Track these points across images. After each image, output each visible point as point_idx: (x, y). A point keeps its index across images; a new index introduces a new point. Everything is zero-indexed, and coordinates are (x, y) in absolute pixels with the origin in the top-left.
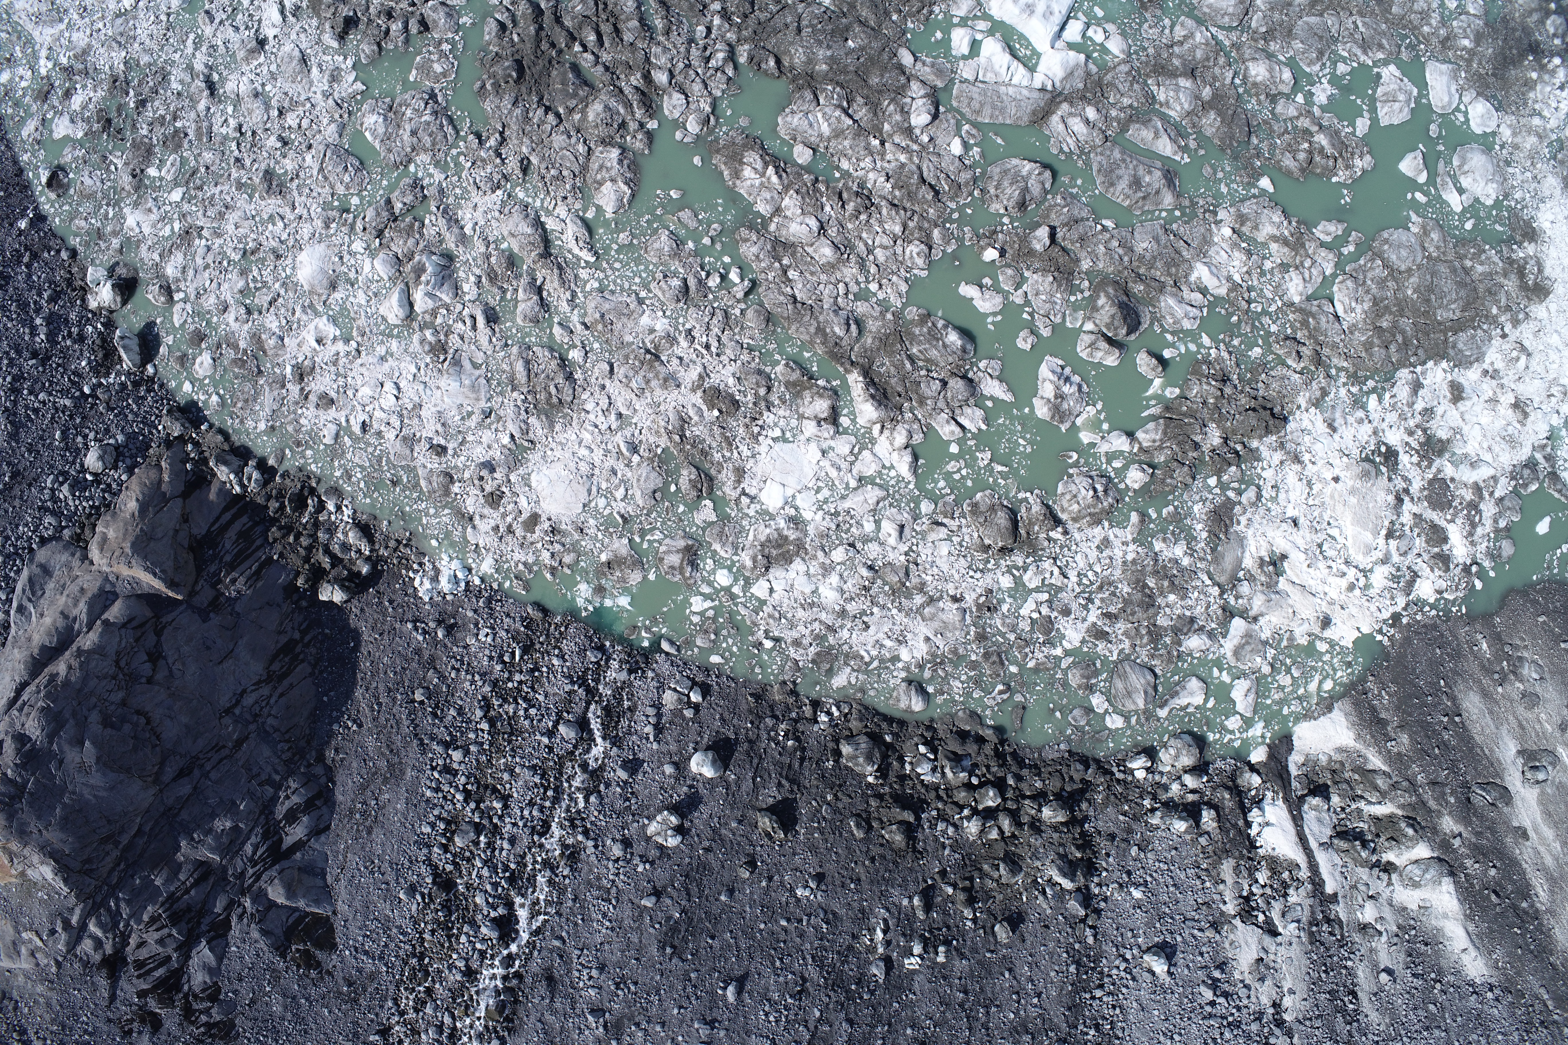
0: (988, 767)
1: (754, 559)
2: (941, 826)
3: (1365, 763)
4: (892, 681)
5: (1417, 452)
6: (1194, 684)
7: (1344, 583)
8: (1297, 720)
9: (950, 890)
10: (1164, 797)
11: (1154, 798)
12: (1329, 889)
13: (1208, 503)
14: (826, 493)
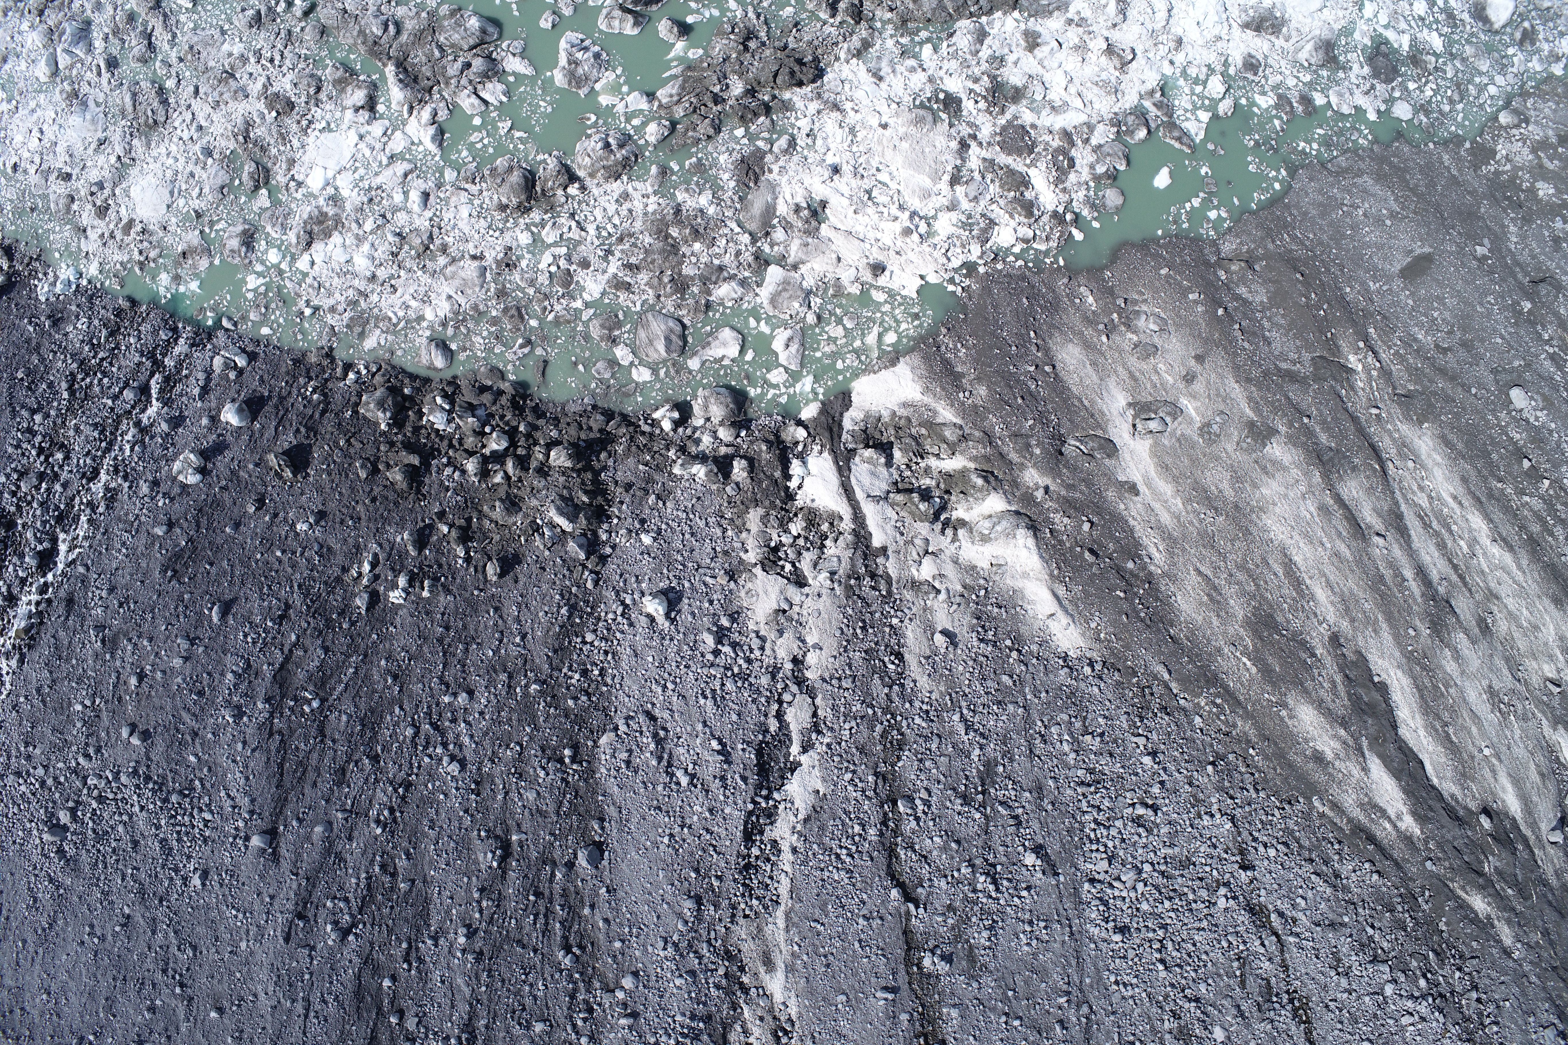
0: (502, 417)
1: (298, 237)
2: (448, 471)
3: (934, 417)
4: (418, 340)
5: (984, 97)
6: (727, 334)
7: (897, 227)
8: (856, 375)
9: (445, 529)
10: (693, 450)
11: (683, 449)
12: (876, 542)
13: (735, 154)
14: (362, 171)
